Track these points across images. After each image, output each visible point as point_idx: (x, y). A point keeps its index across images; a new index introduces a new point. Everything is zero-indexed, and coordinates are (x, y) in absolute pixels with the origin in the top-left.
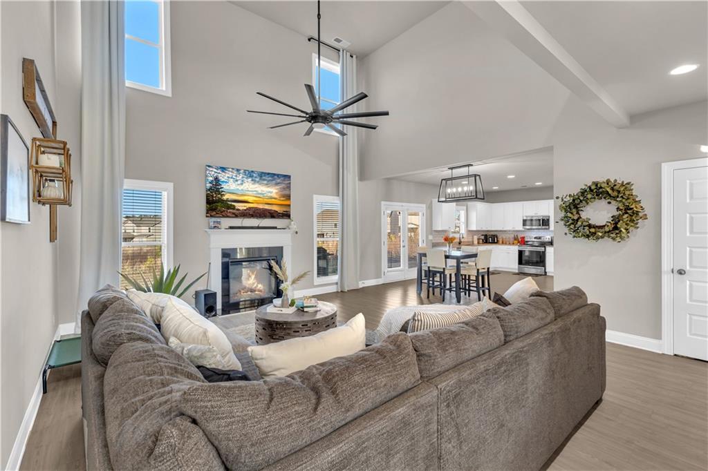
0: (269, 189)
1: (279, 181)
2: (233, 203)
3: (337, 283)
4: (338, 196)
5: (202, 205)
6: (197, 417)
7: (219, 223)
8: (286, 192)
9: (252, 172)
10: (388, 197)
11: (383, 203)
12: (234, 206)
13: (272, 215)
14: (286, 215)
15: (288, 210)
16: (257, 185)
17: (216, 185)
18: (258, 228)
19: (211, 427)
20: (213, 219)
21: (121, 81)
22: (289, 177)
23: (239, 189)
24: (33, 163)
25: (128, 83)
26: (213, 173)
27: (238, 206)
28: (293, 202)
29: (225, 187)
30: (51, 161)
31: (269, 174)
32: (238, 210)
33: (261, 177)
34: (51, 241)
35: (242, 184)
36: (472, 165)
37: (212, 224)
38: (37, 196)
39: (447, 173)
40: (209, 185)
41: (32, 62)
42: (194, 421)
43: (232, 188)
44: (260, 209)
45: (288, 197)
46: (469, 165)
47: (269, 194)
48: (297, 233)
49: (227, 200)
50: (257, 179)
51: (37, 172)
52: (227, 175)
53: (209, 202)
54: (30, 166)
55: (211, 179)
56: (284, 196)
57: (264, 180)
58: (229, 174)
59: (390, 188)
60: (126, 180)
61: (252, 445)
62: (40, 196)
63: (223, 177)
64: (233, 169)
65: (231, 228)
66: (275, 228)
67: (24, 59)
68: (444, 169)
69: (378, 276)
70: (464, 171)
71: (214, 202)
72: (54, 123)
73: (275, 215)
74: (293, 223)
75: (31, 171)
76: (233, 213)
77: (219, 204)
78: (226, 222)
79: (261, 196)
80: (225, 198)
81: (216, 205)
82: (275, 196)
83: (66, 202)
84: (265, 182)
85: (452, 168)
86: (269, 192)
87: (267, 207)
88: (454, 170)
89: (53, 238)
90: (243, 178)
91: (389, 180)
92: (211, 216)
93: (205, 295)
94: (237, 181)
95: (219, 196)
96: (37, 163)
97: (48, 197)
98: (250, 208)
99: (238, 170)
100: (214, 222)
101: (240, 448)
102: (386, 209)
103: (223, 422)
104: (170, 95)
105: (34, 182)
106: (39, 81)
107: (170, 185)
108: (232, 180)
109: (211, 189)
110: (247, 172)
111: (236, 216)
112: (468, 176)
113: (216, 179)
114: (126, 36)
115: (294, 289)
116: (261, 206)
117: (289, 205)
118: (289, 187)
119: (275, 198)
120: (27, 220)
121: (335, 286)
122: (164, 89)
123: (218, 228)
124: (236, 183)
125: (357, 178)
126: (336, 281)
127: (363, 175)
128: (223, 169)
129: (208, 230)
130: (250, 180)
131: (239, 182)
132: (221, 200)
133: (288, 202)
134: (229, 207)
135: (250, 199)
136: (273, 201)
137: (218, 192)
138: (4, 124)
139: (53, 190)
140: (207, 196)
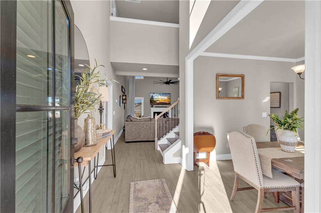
0: (165, 97)
1: (167, 95)
5: (149, 102)
8: (170, 98)
9: (161, 93)
14: (169, 104)
15: (170, 102)
16: (162, 97)
18: (162, 107)
20: (151, 105)
22: (170, 94)
23: (157, 98)
26: (152, 94)
27: (157, 102)
29: (154, 97)
30: (124, 97)
31: (165, 94)
34: (124, 109)
35: (158, 96)
45: (170, 99)
49: (155, 100)
50: (162, 95)
53: (150, 101)
54: (122, 99)
56: (168, 99)
58: (155, 94)
60: (135, 98)
63: (154, 95)
65: (156, 107)
66: (167, 107)
67: (122, 85)
71: (152, 101)
72: (125, 91)
73: (167, 104)
78: (154, 106)
79: (163, 99)
83: (126, 103)
98: (160, 102)
99: (157, 93)
104: (143, 79)
107: (143, 98)
108: (156, 96)
109: (151, 98)
111: (157, 104)
113: (152, 96)
116: (163, 102)
118: (170, 96)
120: (122, 106)
128: (154, 93)
129: (151, 108)
130: (160, 95)
132: (153, 101)
133: (170, 100)
134: (155, 102)
135: (160, 100)
136: (166, 100)
137: (153, 99)
138: (120, 96)
139: (124, 102)
140: (150, 100)
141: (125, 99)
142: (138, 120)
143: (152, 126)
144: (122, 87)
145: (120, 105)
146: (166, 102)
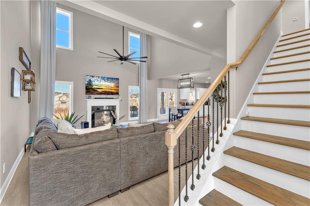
0: (111, 84)
1: (114, 81)
2: (97, 89)
3: (138, 120)
4: (139, 86)
5: (84, 90)
6: (50, 137)
7: (91, 96)
8: (117, 85)
9: (104, 77)
10: (161, 86)
11: (158, 89)
12: (97, 90)
13: (112, 93)
14: (117, 93)
15: (118, 91)
16: (106, 82)
17: (90, 82)
18: (106, 98)
19: (53, 139)
20: (88, 95)
21: (54, 46)
22: (118, 79)
23: (99, 84)
24: (22, 78)
25: (57, 46)
26: (89, 78)
27: (99, 90)
28: (120, 89)
29: (93, 83)
30: (28, 77)
31: (111, 78)
32: (99, 92)
33: (108, 79)
34: (28, 103)
35: (100, 82)
36: (189, 74)
37: (88, 97)
38: (24, 89)
39: (181, 77)
40: (87, 83)
41: (22, 48)
42: (50, 138)
43: (96, 84)
44: (107, 91)
45: (118, 87)
46: (188, 74)
47: (111, 86)
48: (121, 100)
49: (94, 88)
50: (106, 80)
51: (23, 81)
52: (94, 79)
53: (86, 89)
54: (21, 79)
55: (88, 80)
56: (116, 86)
57: (109, 80)
58: (95, 78)
59: (161, 82)
60: (56, 81)
61: (62, 144)
62: (24, 88)
63: (92, 79)
64: (97, 76)
65: (95, 98)
66: (113, 98)
67: (20, 47)
68: (180, 76)
69: (156, 117)
70: (186, 76)
71: (89, 89)
72: (30, 63)
73: (113, 93)
74: (120, 96)
75: (21, 81)
76: (97, 93)
77: (91, 90)
78: (94, 96)
79: (108, 86)
80: (93, 87)
81: (90, 90)
82: (113, 86)
83: (33, 90)
84: (109, 81)
85: (182, 75)
86: (111, 85)
87: (110, 90)
88: (183, 76)
89: (29, 102)
90: (101, 80)
91: (161, 79)
92: (88, 94)
93: (85, 123)
94: (98, 81)
95: (91, 87)
96: (24, 78)
97: (27, 89)
98: (103, 91)
99: (99, 77)
100: (89, 96)
101: (59, 144)
102: (160, 91)
103: (56, 139)
104: (73, 50)
105: (23, 84)
106: (24, 52)
107: (72, 83)
108: (96, 81)
109: (88, 84)
110: (102, 78)
111: (98, 94)
112: (188, 78)
113: (90, 80)
114: (57, 29)
115: (120, 122)
116: (108, 90)
117: (118, 90)
118: (118, 83)
119: (113, 87)
120: (20, 96)
121: (137, 121)
122: (70, 48)
123: (90, 98)
124: (98, 82)
125: (146, 79)
126: (137, 119)
127: (149, 78)
128: (93, 77)
129: (86, 99)
130: (103, 80)
131: (99, 81)
132: (92, 88)
133: (118, 89)
134: (95, 91)
135: (103, 88)
136: (112, 88)
137: (91, 85)
138: (13, 70)
139: (28, 87)
140: (86, 87)
141: (32, 81)
142: (84, 141)
143: (123, 151)
144: (21, 50)
145: (12, 95)
146: (113, 91)
